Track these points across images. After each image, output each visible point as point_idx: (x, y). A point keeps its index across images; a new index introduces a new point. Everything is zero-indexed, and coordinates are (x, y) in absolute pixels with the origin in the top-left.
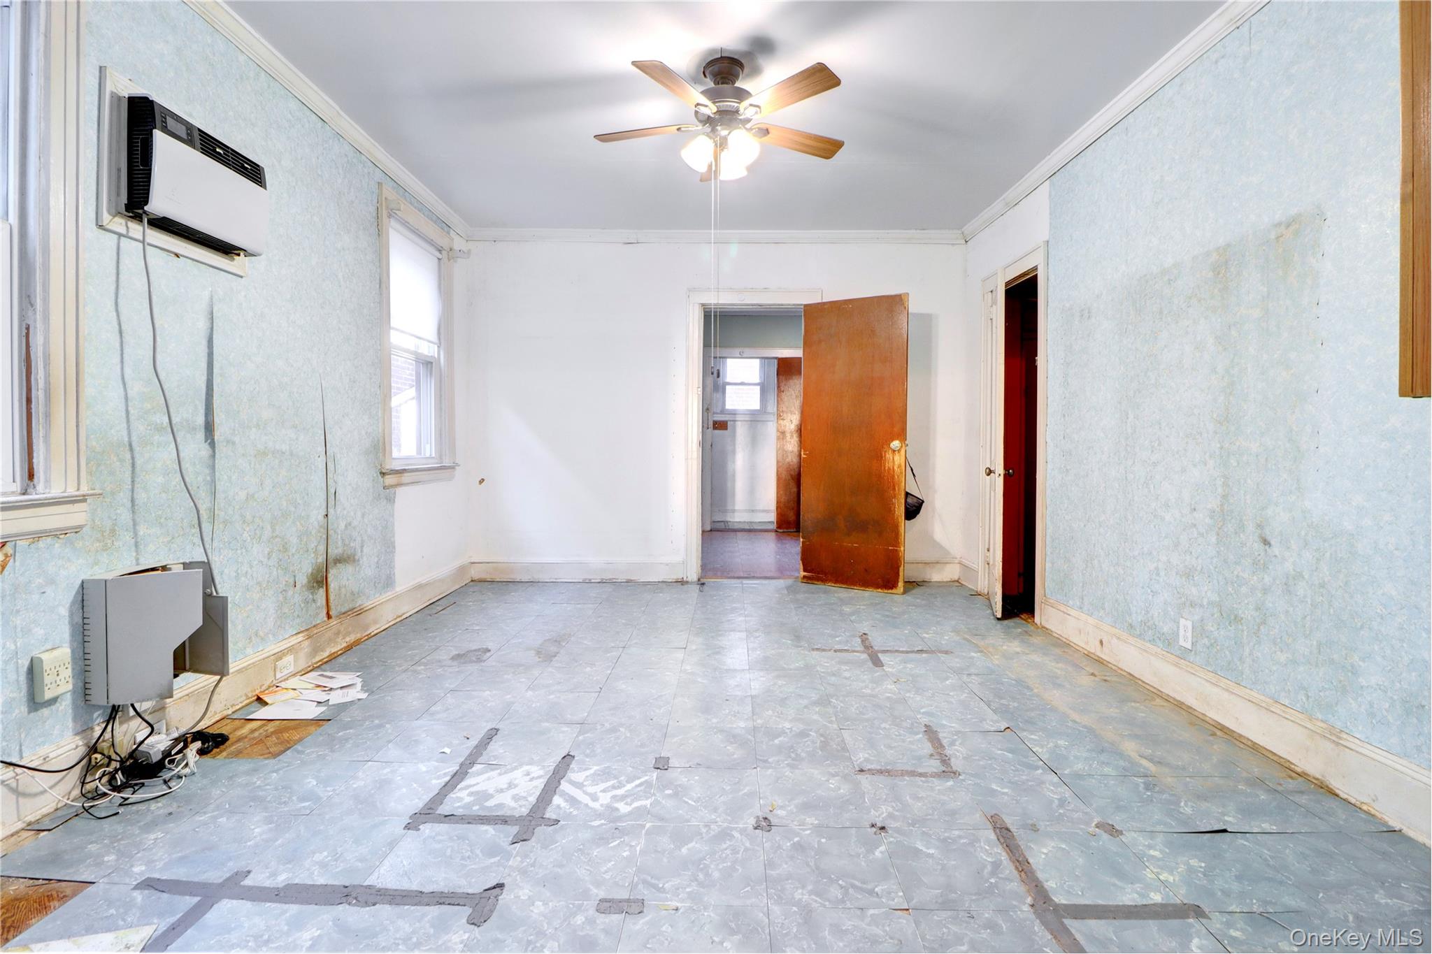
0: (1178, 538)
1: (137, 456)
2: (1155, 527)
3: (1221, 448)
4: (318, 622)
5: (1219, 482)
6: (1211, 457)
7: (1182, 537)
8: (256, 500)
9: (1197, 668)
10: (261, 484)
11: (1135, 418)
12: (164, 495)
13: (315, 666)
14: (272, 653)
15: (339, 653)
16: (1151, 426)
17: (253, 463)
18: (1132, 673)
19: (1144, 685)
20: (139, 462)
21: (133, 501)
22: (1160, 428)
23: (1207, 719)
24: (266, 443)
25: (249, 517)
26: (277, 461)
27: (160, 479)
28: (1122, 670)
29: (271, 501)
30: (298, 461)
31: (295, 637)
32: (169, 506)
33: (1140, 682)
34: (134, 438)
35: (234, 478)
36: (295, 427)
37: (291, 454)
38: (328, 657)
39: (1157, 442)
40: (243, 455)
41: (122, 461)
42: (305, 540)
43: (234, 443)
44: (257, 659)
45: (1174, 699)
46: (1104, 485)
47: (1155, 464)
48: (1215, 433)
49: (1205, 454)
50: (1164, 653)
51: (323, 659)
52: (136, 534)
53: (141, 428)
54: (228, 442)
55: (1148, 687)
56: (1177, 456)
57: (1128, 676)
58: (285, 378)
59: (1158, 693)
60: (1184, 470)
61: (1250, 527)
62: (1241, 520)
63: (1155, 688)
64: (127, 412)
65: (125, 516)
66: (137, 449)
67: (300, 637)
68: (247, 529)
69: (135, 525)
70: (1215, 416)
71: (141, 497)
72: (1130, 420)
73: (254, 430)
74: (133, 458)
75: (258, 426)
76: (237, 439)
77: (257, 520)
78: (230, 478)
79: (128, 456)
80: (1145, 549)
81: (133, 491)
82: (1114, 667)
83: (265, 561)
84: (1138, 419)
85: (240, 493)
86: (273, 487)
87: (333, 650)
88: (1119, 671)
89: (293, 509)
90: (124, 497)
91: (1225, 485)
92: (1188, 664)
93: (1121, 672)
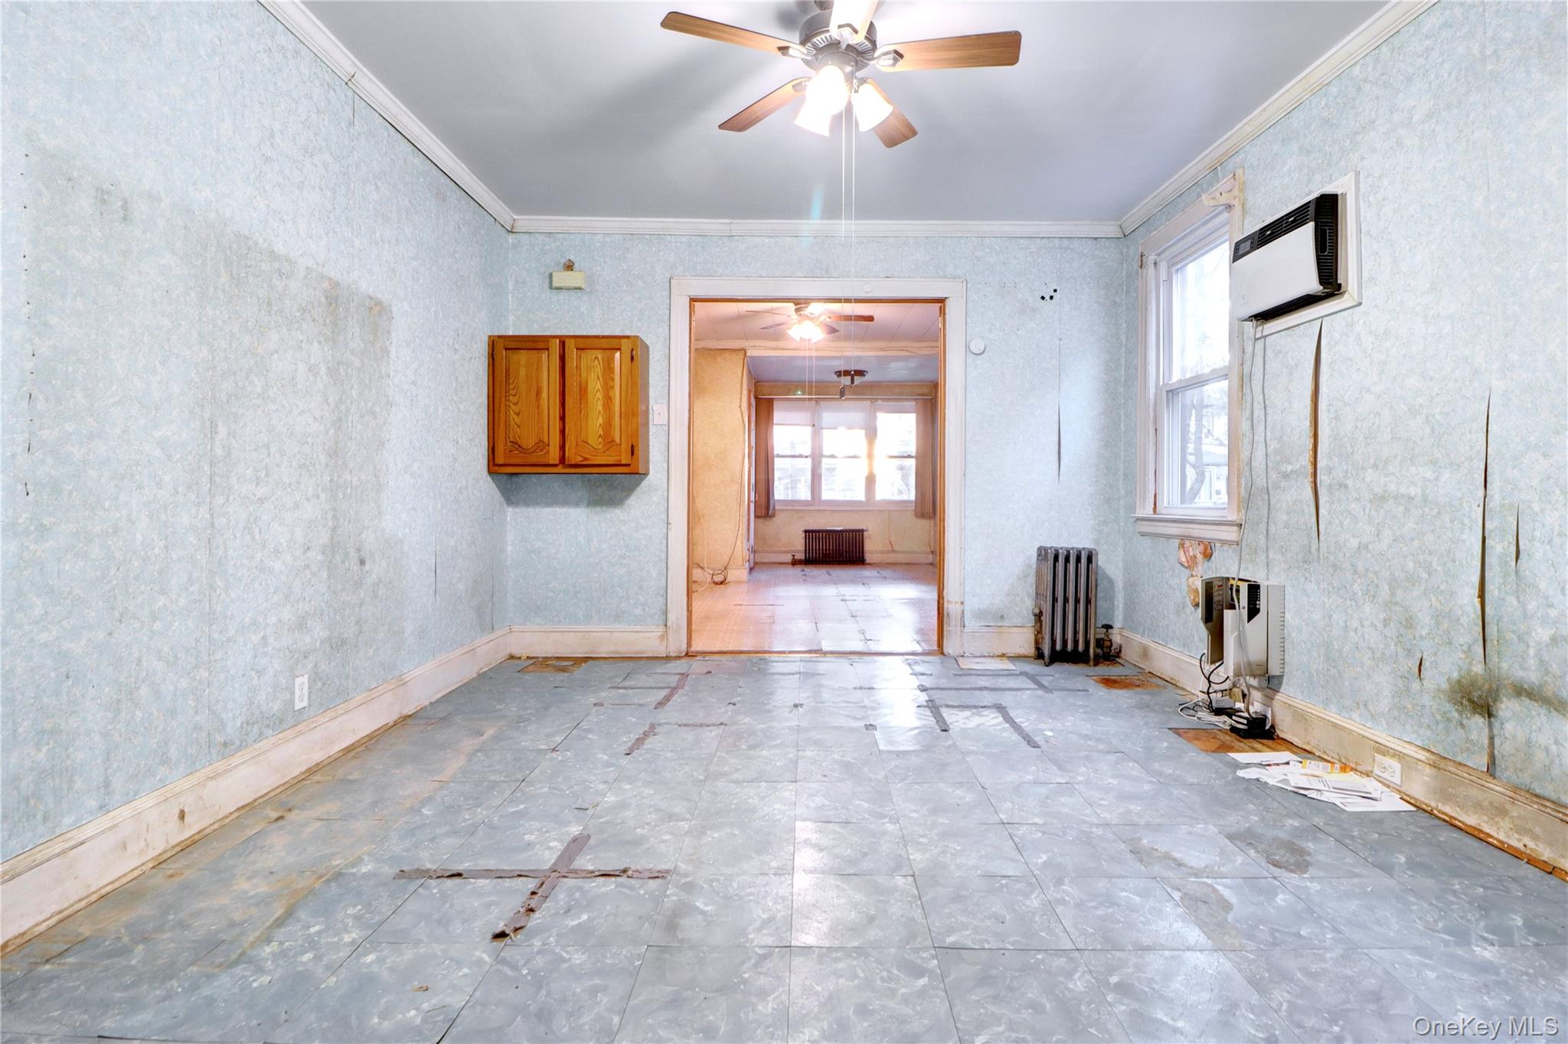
0: (290, 588)
1: (1271, 497)
2: (261, 584)
3: (331, 481)
4: (1469, 764)
5: (329, 516)
6: (323, 490)
7: (294, 584)
8: (1370, 552)
9: (315, 718)
10: (1378, 535)
11: (229, 434)
12: (1286, 530)
13: (1435, 812)
14: (1375, 738)
15: (1491, 840)
16: (255, 450)
17: (1367, 510)
18: (240, 805)
19: (267, 798)
20: (1272, 502)
21: (1267, 531)
22: (269, 454)
23: (336, 756)
24: (1385, 486)
25: (1360, 568)
26: (1401, 509)
27: (1284, 517)
28: (226, 817)
29: (1390, 557)
30: (1436, 510)
31: (1415, 749)
32: (1289, 540)
33: (261, 800)
34: (1270, 484)
35: (1345, 523)
36: (1433, 462)
37: (1425, 500)
38: (1470, 826)
39: (264, 472)
40: (1357, 499)
41: (1263, 500)
42: (1446, 625)
43: (1346, 486)
44: (1355, 729)
45: (303, 773)
46: (162, 543)
47: (261, 501)
48: (327, 465)
49: (318, 486)
50: (280, 736)
51: (1456, 819)
52: (1267, 557)
53: (1274, 476)
54: (1340, 485)
55: (272, 794)
56: (289, 490)
57: (242, 812)
58: (1418, 399)
59: (286, 786)
60: (296, 506)
61: (352, 553)
62: (346, 549)
63: (278, 787)
64: (1267, 464)
65: (1263, 542)
66: (1271, 492)
67: (1422, 755)
68: (1359, 581)
69: (1267, 548)
70: (326, 447)
71: (1272, 529)
72: (220, 436)
73: (1370, 471)
74: (1269, 499)
75: (1375, 466)
76: (1350, 483)
77: (1371, 575)
78: (1341, 523)
79: (1266, 497)
80: (247, 620)
81: (1268, 523)
82: (216, 826)
83: (1380, 626)
84: (234, 437)
85: (1351, 540)
86: (1394, 540)
87: (1486, 828)
88: (227, 821)
89: (1425, 576)
90: (1263, 527)
91: (334, 517)
92: (305, 723)
93: (231, 818)
